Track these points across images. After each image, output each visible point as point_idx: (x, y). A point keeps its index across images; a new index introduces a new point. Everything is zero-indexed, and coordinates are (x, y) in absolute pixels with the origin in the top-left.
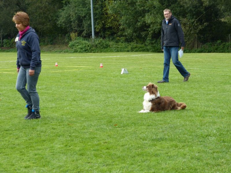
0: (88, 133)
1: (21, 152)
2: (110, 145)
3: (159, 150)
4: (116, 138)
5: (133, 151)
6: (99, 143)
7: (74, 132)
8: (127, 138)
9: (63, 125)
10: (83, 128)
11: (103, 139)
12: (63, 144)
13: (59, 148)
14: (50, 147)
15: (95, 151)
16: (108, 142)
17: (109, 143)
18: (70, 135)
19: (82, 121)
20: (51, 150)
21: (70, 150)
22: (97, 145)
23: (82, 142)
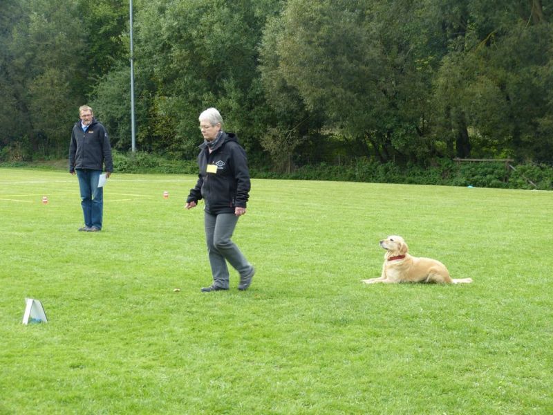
0: (216, 308)
1: (122, 339)
2: (266, 331)
3: (353, 340)
4: (268, 317)
7: (193, 306)
11: (249, 320)
12: (185, 326)
13: (184, 333)
14: (168, 332)
15: (248, 339)
16: (260, 324)
17: (262, 327)
18: (188, 310)
20: (172, 336)
21: (203, 336)
22: (245, 329)
23: (216, 324)
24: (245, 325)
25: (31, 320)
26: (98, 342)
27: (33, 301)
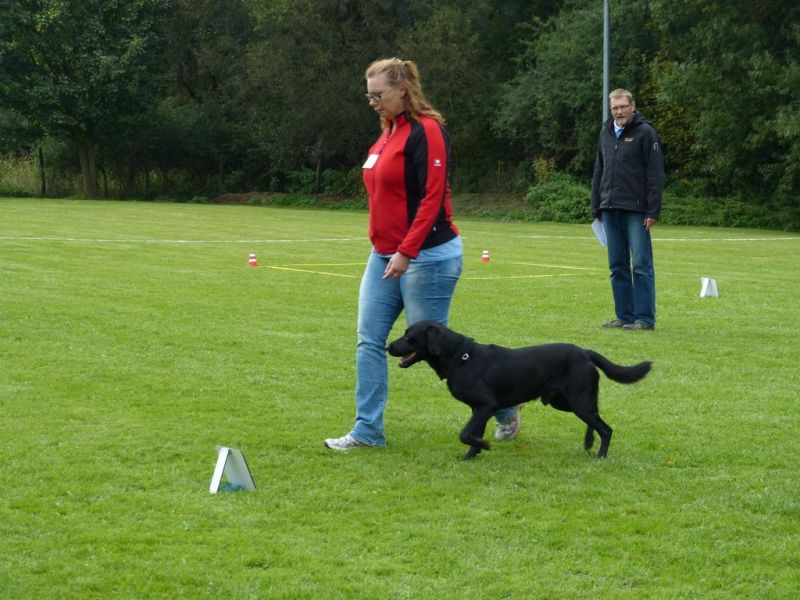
0: (576, 480)
1: (366, 525)
2: (646, 522)
4: (665, 499)
5: (720, 544)
6: (612, 512)
8: (702, 501)
11: (626, 502)
12: (497, 507)
13: (487, 520)
14: (458, 517)
15: (600, 536)
16: (642, 510)
17: (643, 515)
18: (520, 479)
20: (462, 524)
21: (519, 527)
22: (607, 518)
23: (559, 506)
25: (224, 486)
26: (319, 527)
27: (230, 452)
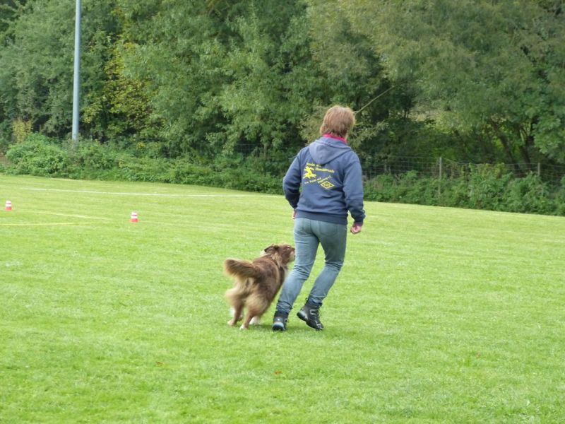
0: (218, 388)
2: (291, 420)
4: (295, 403)
8: (323, 404)
9: (147, 363)
10: (200, 374)
11: (267, 405)
13: (171, 418)
16: (283, 411)
17: (285, 415)
18: (176, 388)
19: (188, 357)
22: (260, 417)
23: (219, 408)
24: (260, 411)
